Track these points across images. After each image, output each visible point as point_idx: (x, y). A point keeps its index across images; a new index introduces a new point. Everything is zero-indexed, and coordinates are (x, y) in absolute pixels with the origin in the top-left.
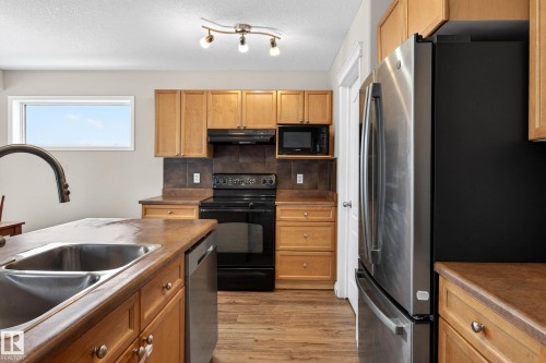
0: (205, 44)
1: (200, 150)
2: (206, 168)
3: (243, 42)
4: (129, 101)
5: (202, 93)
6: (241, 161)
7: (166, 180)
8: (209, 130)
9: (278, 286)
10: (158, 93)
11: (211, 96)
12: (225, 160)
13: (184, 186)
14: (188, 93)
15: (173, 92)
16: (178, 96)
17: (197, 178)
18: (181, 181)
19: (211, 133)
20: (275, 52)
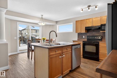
0: (81, 11)
1: (84, 31)
2: (86, 35)
3: (89, 9)
4: (72, 23)
5: (84, 20)
6: (93, 33)
7: (78, 37)
8: (85, 27)
9: (100, 61)
10: (76, 21)
11: (86, 20)
12: (90, 33)
13: (82, 38)
14: (81, 20)
15: (79, 21)
16: (80, 21)
17: (84, 37)
18: (81, 37)
19: (86, 28)
20: (97, 9)
